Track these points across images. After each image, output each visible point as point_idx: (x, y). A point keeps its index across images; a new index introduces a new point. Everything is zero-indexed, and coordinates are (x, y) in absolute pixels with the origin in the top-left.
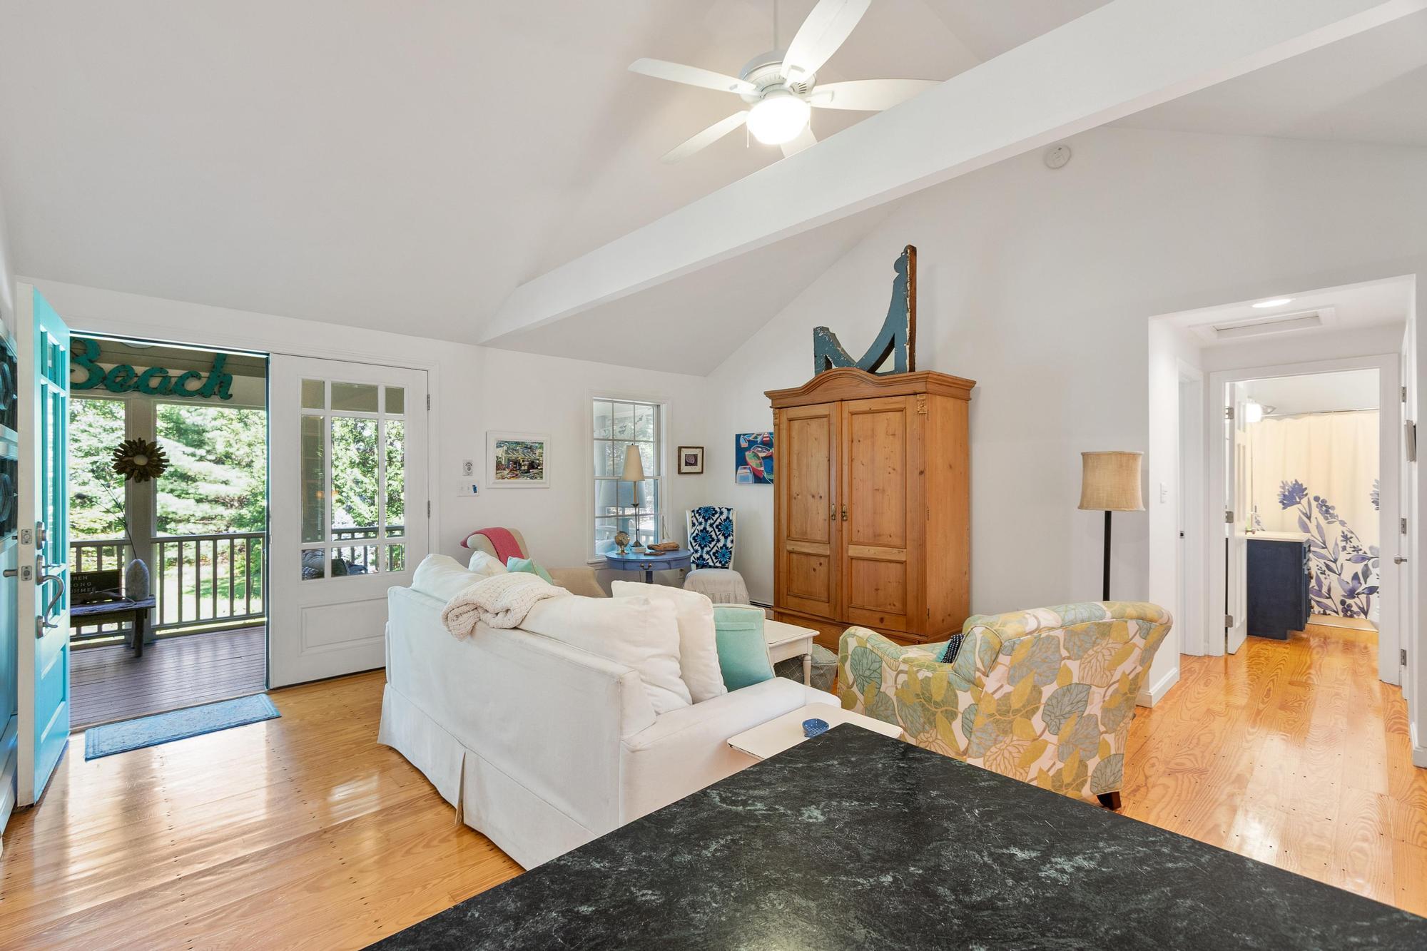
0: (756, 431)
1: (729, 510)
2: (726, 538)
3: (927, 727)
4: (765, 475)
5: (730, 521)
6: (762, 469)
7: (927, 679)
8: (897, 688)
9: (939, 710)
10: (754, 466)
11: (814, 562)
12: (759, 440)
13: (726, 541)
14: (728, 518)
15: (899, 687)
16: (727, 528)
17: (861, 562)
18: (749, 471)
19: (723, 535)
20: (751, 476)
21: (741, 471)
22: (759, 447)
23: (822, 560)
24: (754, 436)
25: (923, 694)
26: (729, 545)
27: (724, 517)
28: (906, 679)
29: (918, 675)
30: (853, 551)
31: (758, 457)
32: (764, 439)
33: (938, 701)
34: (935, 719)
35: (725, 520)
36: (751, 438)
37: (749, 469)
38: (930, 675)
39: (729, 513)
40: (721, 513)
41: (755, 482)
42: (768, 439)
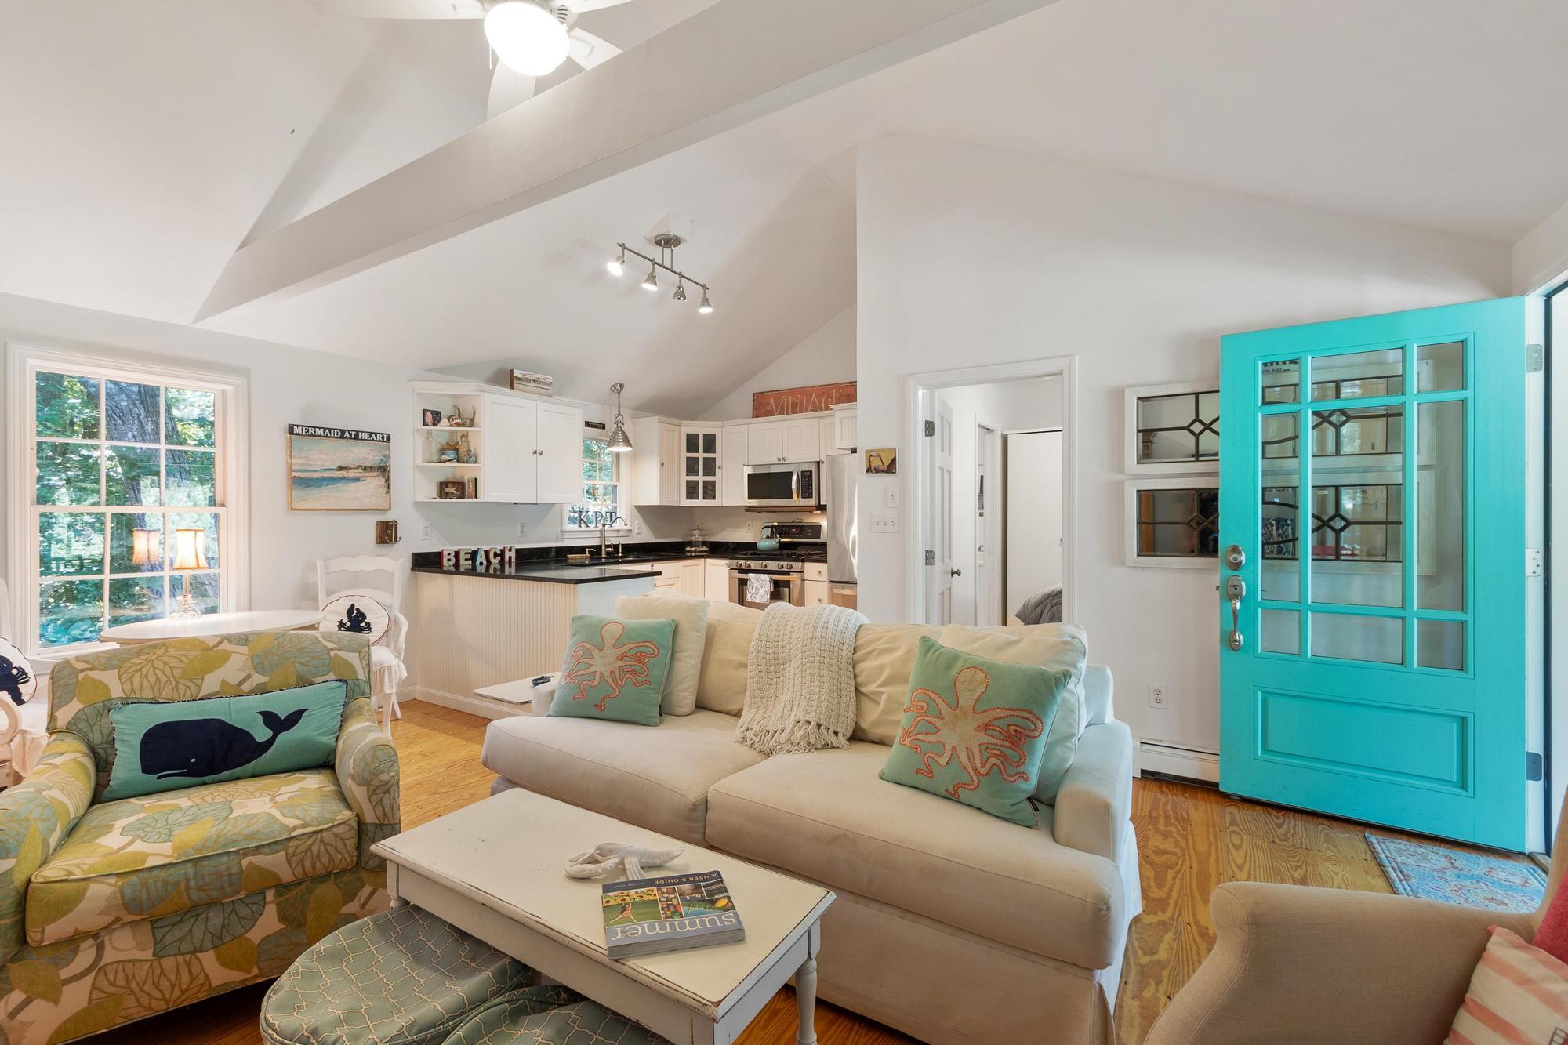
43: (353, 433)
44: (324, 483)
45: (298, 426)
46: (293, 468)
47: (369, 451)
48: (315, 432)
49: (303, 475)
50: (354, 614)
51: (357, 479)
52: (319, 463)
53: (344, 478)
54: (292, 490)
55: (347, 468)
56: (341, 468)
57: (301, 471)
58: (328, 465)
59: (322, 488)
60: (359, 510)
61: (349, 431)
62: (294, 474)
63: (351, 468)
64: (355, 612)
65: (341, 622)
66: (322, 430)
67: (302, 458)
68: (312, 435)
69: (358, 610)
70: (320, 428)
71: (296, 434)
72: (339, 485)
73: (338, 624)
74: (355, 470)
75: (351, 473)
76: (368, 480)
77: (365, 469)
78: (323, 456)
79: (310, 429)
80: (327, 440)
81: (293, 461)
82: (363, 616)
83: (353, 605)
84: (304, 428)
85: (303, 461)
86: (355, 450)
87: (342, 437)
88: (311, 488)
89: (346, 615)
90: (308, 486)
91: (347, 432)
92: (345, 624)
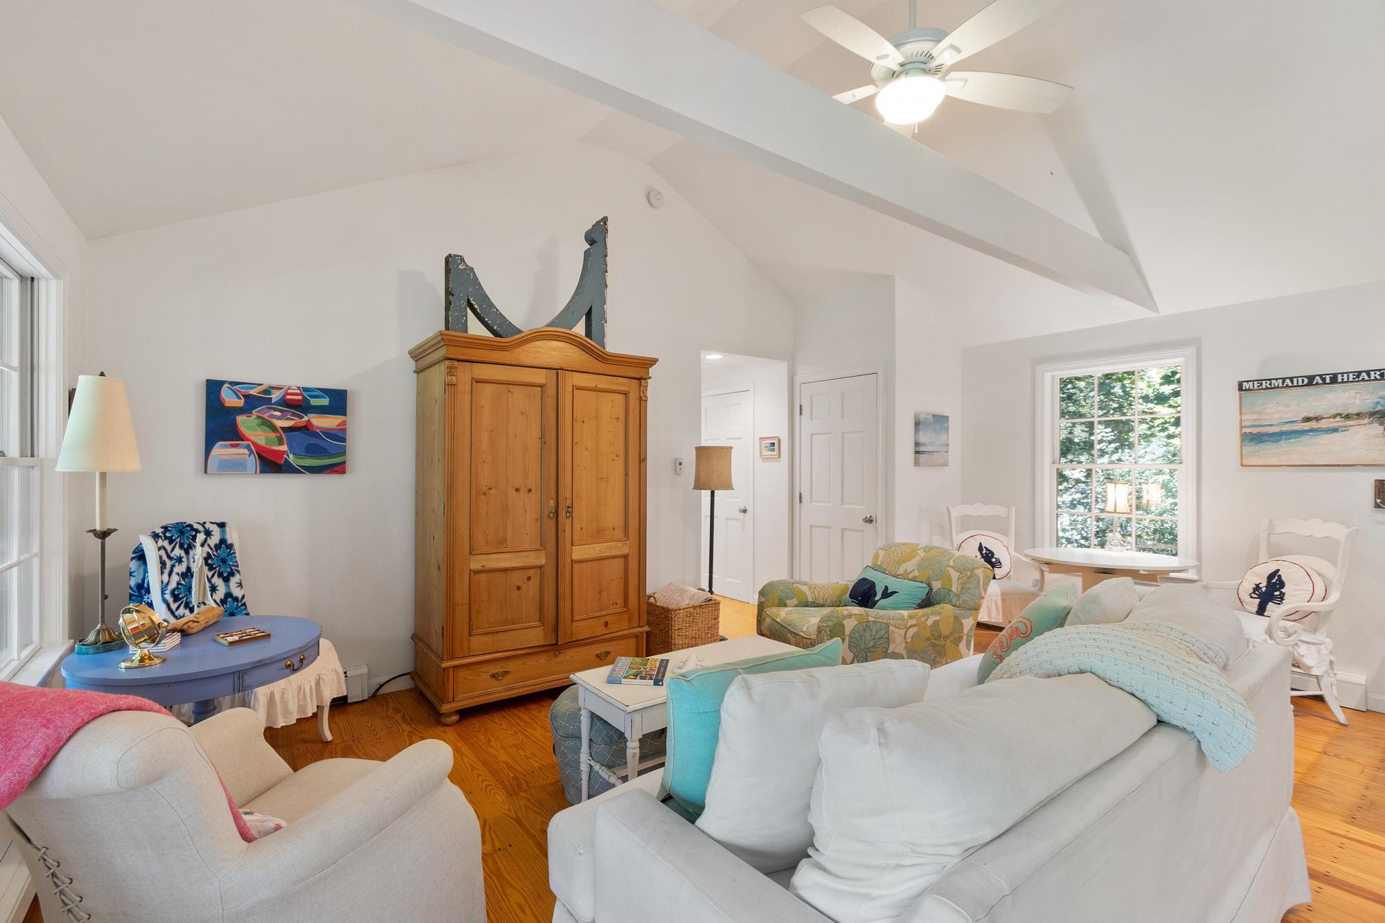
0: (268, 381)
1: (222, 525)
2: (226, 580)
3: (937, 659)
4: (291, 458)
5: (230, 547)
6: (284, 448)
7: (936, 622)
8: (906, 642)
9: (948, 641)
10: (261, 441)
11: (516, 579)
12: (275, 396)
13: (228, 586)
14: (223, 541)
15: (909, 640)
16: (224, 561)
17: (585, 564)
18: (246, 451)
19: (220, 575)
20: (252, 461)
21: (222, 450)
22: (276, 410)
23: (531, 573)
24: (260, 389)
25: (933, 635)
26: (237, 593)
27: (214, 540)
28: (916, 630)
29: (927, 622)
30: (578, 553)
31: (273, 428)
32: (289, 397)
33: (947, 634)
34: (945, 650)
35: (217, 547)
36: (252, 392)
37: (248, 447)
38: (938, 618)
39: (223, 532)
40: (208, 533)
41: (262, 472)
42: (300, 397)
43: (1328, 377)
44: (1284, 437)
45: (1248, 382)
46: (1243, 424)
47: (1355, 395)
48: (1270, 384)
49: (1255, 431)
50: (1274, 581)
51: (1335, 430)
52: (1277, 416)
53: (1312, 430)
54: (1241, 446)
55: (1317, 419)
56: (1308, 419)
57: (1253, 426)
58: (1289, 417)
59: (1280, 443)
60: (1339, 465)
61: (1321, 376)
62: (1244, 430)
63: (1322, 418)
64: (1276, 578)
65: (1257, 586)
66: (1281, 381)
67: (1254, 413)
68: (1267, 388)
69: (1280, 576)
70: (1277, 379)
71: (1246, 390)
72: (1303, 438)
73: (1254, 586)
74: (1331, 420)
75: (1323, 424)
76: (1352, 430)
77: (1348, 417)
78: (1281, 408)
79: (1264, 382)
80: (1288, 391)
81: (1243, 418)
82: (1282, 584)
83: (1278, 570)
84: (1256, 383)
85: (1255, 416)
86: (1330, 396)
87: (1310, 384)
88: (1266, 443)
89: (1266, 579)
90: (1262, 442)
91: (1318, 378)
92: (1261, 588)
